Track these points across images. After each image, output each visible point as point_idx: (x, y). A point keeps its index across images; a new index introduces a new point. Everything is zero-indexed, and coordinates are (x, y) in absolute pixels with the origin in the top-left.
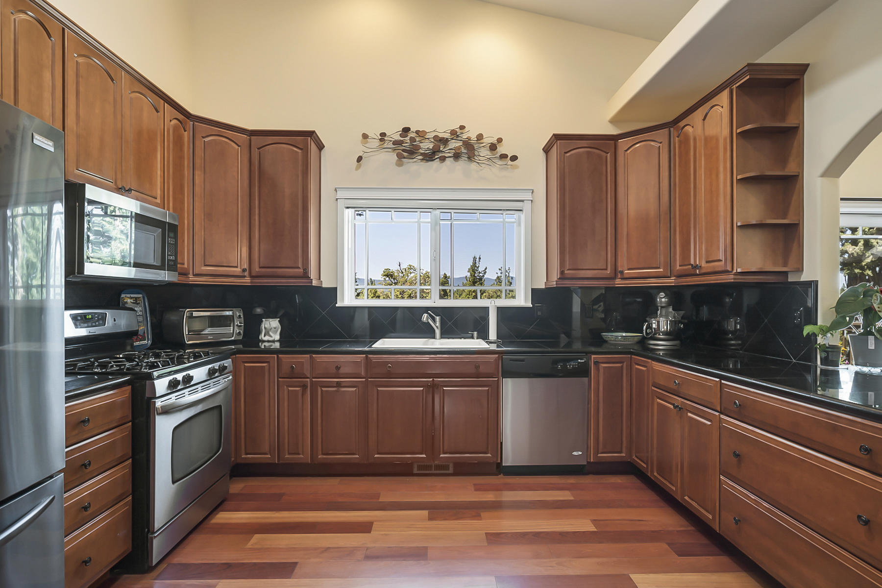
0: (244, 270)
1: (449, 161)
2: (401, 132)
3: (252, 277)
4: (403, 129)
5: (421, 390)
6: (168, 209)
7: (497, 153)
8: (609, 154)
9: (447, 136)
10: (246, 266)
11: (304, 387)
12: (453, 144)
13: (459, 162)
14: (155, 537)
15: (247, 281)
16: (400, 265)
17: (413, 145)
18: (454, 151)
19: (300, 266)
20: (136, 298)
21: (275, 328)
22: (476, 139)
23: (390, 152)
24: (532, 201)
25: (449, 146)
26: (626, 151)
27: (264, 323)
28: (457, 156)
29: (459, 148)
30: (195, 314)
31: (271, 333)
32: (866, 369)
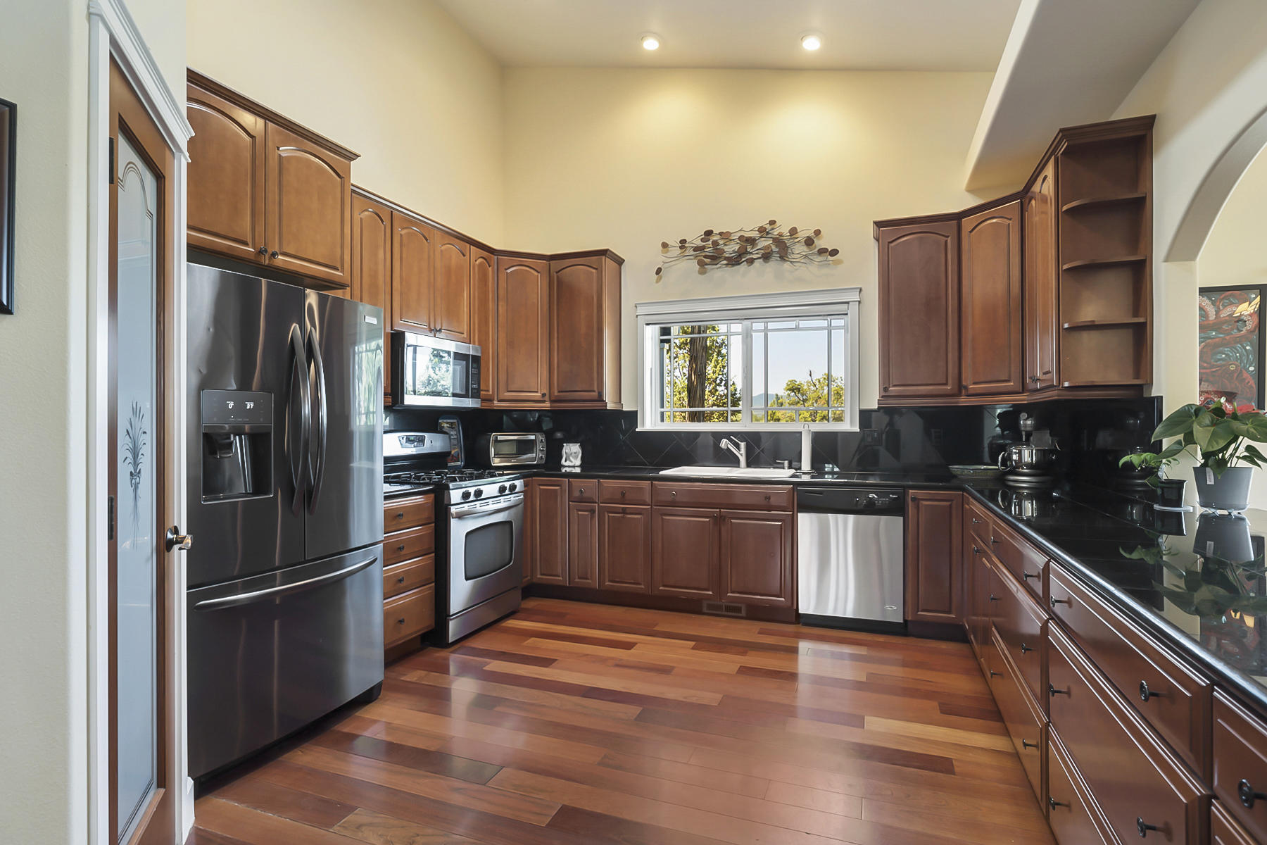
0: (544, 395)
1: (757, 263)
2: (703, 236)
3: (552, 401)
4: (705, 233)
5: (707, 521)
6: (474, 343)
7: (815, 247)
8: (949, 239)
9: (755, 234)
10: (546, 391)
11: (592, 511)
12: (763, 243)
13: (770, 263)
14: (451, 620)
15: (547, 406)
16: (810, 375)
17: (717, 249)
18: (762, 251)
19: (596, 389)
20: (452, 423)
21: (575, 453)
22: (789, 234)
23: (691, 259)
24: (859, 302)
25: (757, 244)
26: (971, 232)
27: (564, 448)
28: (766, 257)
29: (768, 247)
30: (500, 438)
31: (571, 458)
32: (1210, 511)
